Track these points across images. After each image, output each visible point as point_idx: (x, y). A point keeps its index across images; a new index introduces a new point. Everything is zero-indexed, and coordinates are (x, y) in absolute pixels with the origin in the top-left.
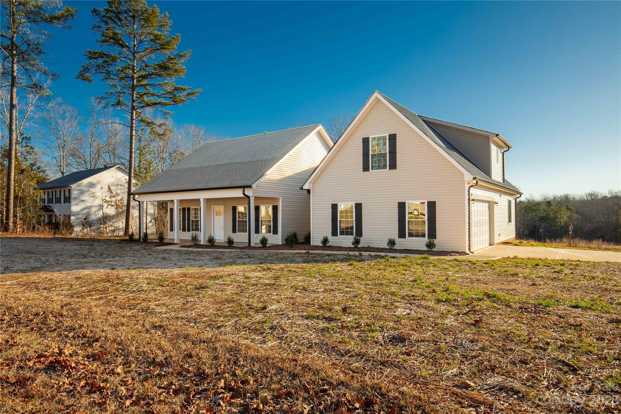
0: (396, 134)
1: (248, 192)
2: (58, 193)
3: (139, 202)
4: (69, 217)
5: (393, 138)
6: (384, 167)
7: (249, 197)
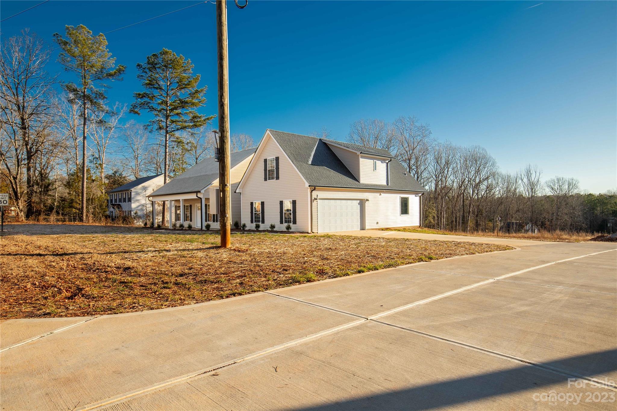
0: (279, 157)
1: (199, 195)
2: (120, 195)
3: (152, 202)
4: (131, 211)
5: (277, 159)
6: (273, 178)
7: (201, 198)
